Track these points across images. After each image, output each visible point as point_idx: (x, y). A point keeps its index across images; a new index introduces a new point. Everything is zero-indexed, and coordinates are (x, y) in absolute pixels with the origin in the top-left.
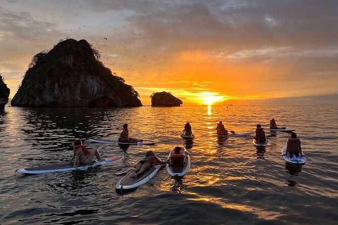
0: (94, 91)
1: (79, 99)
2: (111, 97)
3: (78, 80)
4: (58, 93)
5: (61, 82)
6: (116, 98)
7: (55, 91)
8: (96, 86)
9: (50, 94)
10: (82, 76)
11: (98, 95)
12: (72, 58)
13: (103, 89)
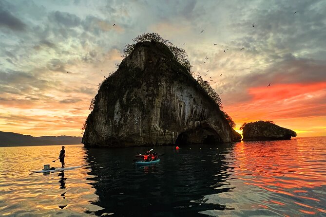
0: (184, 114)
1: (159, 129)
2: (213, 126)
3: (155, 92)
4: (121, 119)
5: (124, 99)
6: (221, 128)
7: (116, 116)
8: (187, 104)
9: (107, 123)
10: (164, 84)
11: (191, 122)
12: (143, 53)
13: (199, 111)
